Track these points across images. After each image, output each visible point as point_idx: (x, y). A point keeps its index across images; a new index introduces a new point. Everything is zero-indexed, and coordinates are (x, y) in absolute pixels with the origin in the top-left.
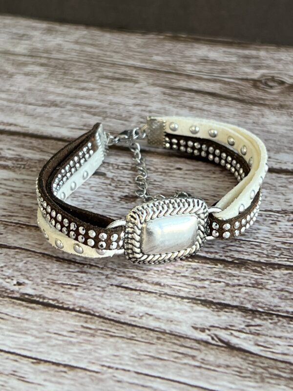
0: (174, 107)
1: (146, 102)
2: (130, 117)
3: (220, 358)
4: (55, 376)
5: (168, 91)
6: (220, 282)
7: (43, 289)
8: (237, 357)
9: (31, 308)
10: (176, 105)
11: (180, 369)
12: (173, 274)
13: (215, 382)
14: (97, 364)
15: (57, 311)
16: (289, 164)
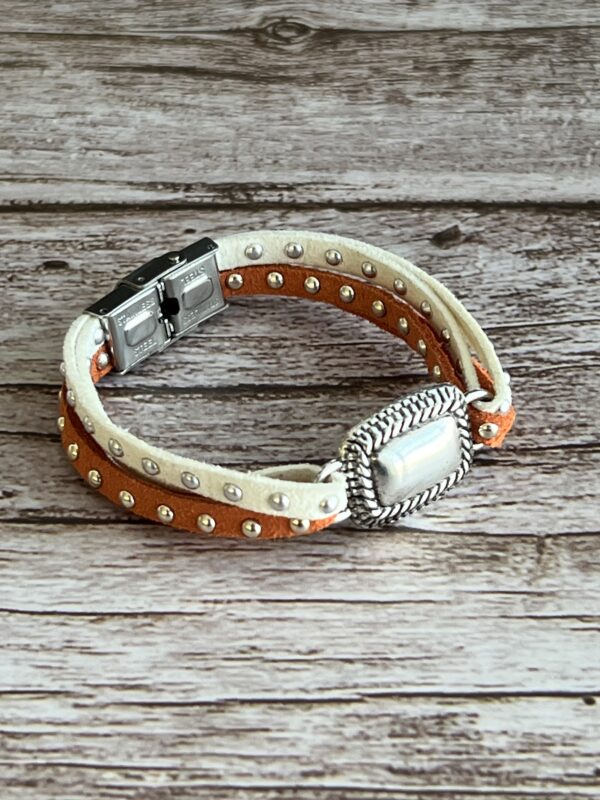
0: (132, 108)
1: (76, 105)
2: (63, 142)
3: (378, 550)
4: (136, 634)
5: (108, 77)
6: (333, 425)
7: (54, 496)
8: (402, 542)
9: (48, 532)
10: (135, 104)
11: (325, 580)
12: (254, 426)
13: (384, 589)
14: (195, 601)
15: (94, 529)
16: (369, 190)
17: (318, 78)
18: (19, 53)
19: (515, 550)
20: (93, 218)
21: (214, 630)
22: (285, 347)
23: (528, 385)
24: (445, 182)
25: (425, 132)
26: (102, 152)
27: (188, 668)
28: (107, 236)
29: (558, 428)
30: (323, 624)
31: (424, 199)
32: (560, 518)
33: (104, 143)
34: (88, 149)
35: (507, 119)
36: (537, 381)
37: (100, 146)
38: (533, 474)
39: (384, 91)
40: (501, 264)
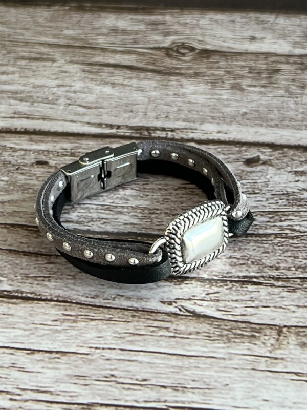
0: (96, 84)
1: (67, 81)
2: (57, 100)
3: (190, 326)
4: (50, 363)
5: (87, 68)
7: (19, 284)
8: (204, 324)
9: (13, 303)
10: (98, 83)
11: (158, 341)
13: (189, 348)
14: (85, 347)
15: (37, 303)
16: (214, 134)
17: (197, 75)
18: (42, 54)
19: (265, 333)
20: (66, 140)
21: (93, 364)
22: (156, 214)
23: (285, 243)
24: (256, 133)
25: (249, 106)
26: (76, 106)
27: (75, 384)
28: (71, 149)
29: (299, 267)
30: (152, 365)
31: (243, 141)
32: (293, 317)
33: (79, 102)
34: (69, 104)
35: (295, 101)
36: (291, 241)
37: (76, 103)
38: (281, 292)
39: (231, 83)
40: (280, 177)
